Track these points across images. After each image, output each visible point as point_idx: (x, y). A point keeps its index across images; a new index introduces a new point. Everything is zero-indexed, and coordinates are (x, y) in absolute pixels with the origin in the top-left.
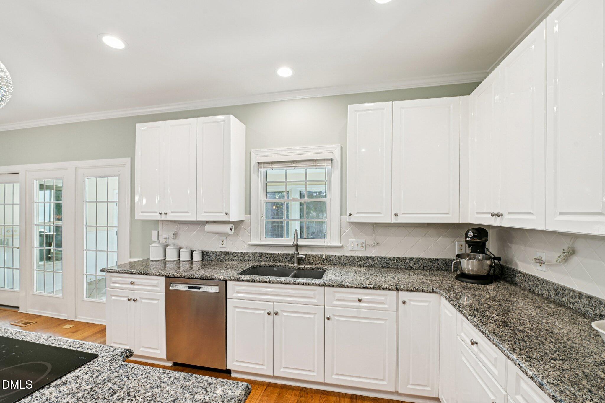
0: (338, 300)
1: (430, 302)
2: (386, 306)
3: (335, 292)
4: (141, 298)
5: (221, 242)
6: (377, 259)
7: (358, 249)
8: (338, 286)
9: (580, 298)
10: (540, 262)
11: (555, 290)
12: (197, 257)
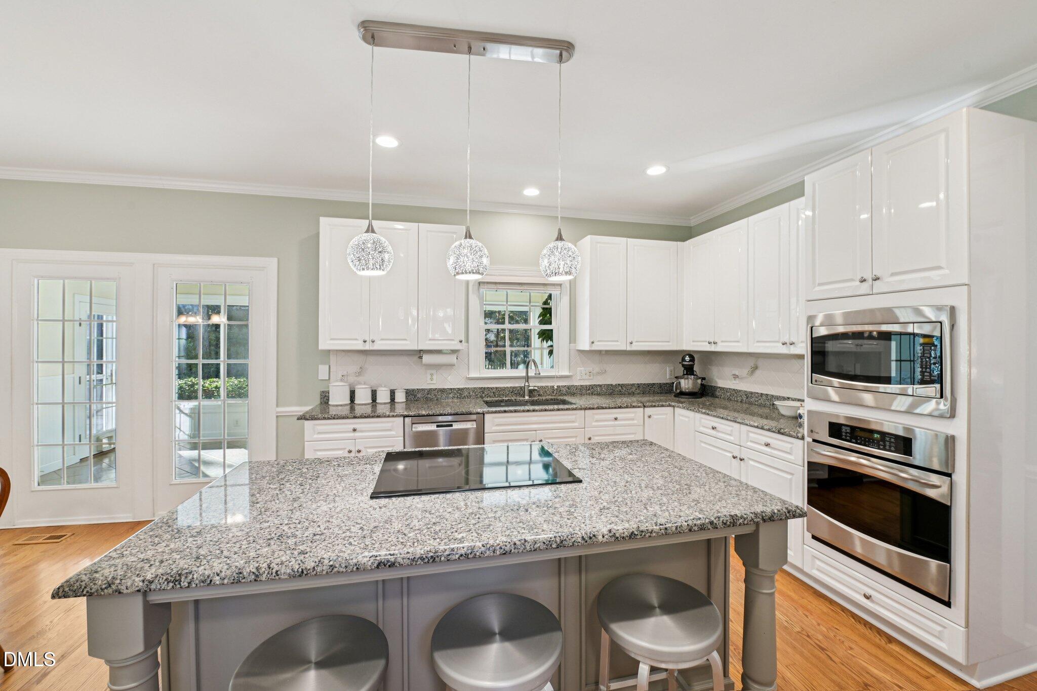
0: (597, 421)
1: (667, 414)
2: (635, 422)
3: (593, 414)
4: (366, 448)
5: (429, 377)
6: (604, 386)
7: (586, 378)
8: (598, 408)
9: (761, 397)
10: (736, 377)
11: (746, 395)
12: (400, 397)
